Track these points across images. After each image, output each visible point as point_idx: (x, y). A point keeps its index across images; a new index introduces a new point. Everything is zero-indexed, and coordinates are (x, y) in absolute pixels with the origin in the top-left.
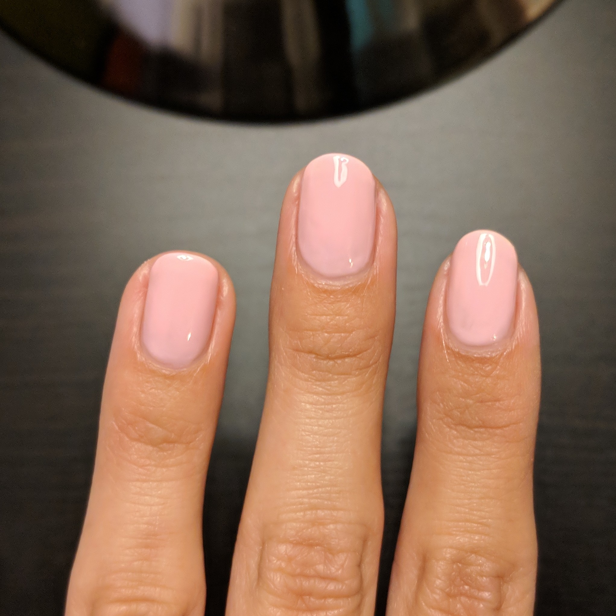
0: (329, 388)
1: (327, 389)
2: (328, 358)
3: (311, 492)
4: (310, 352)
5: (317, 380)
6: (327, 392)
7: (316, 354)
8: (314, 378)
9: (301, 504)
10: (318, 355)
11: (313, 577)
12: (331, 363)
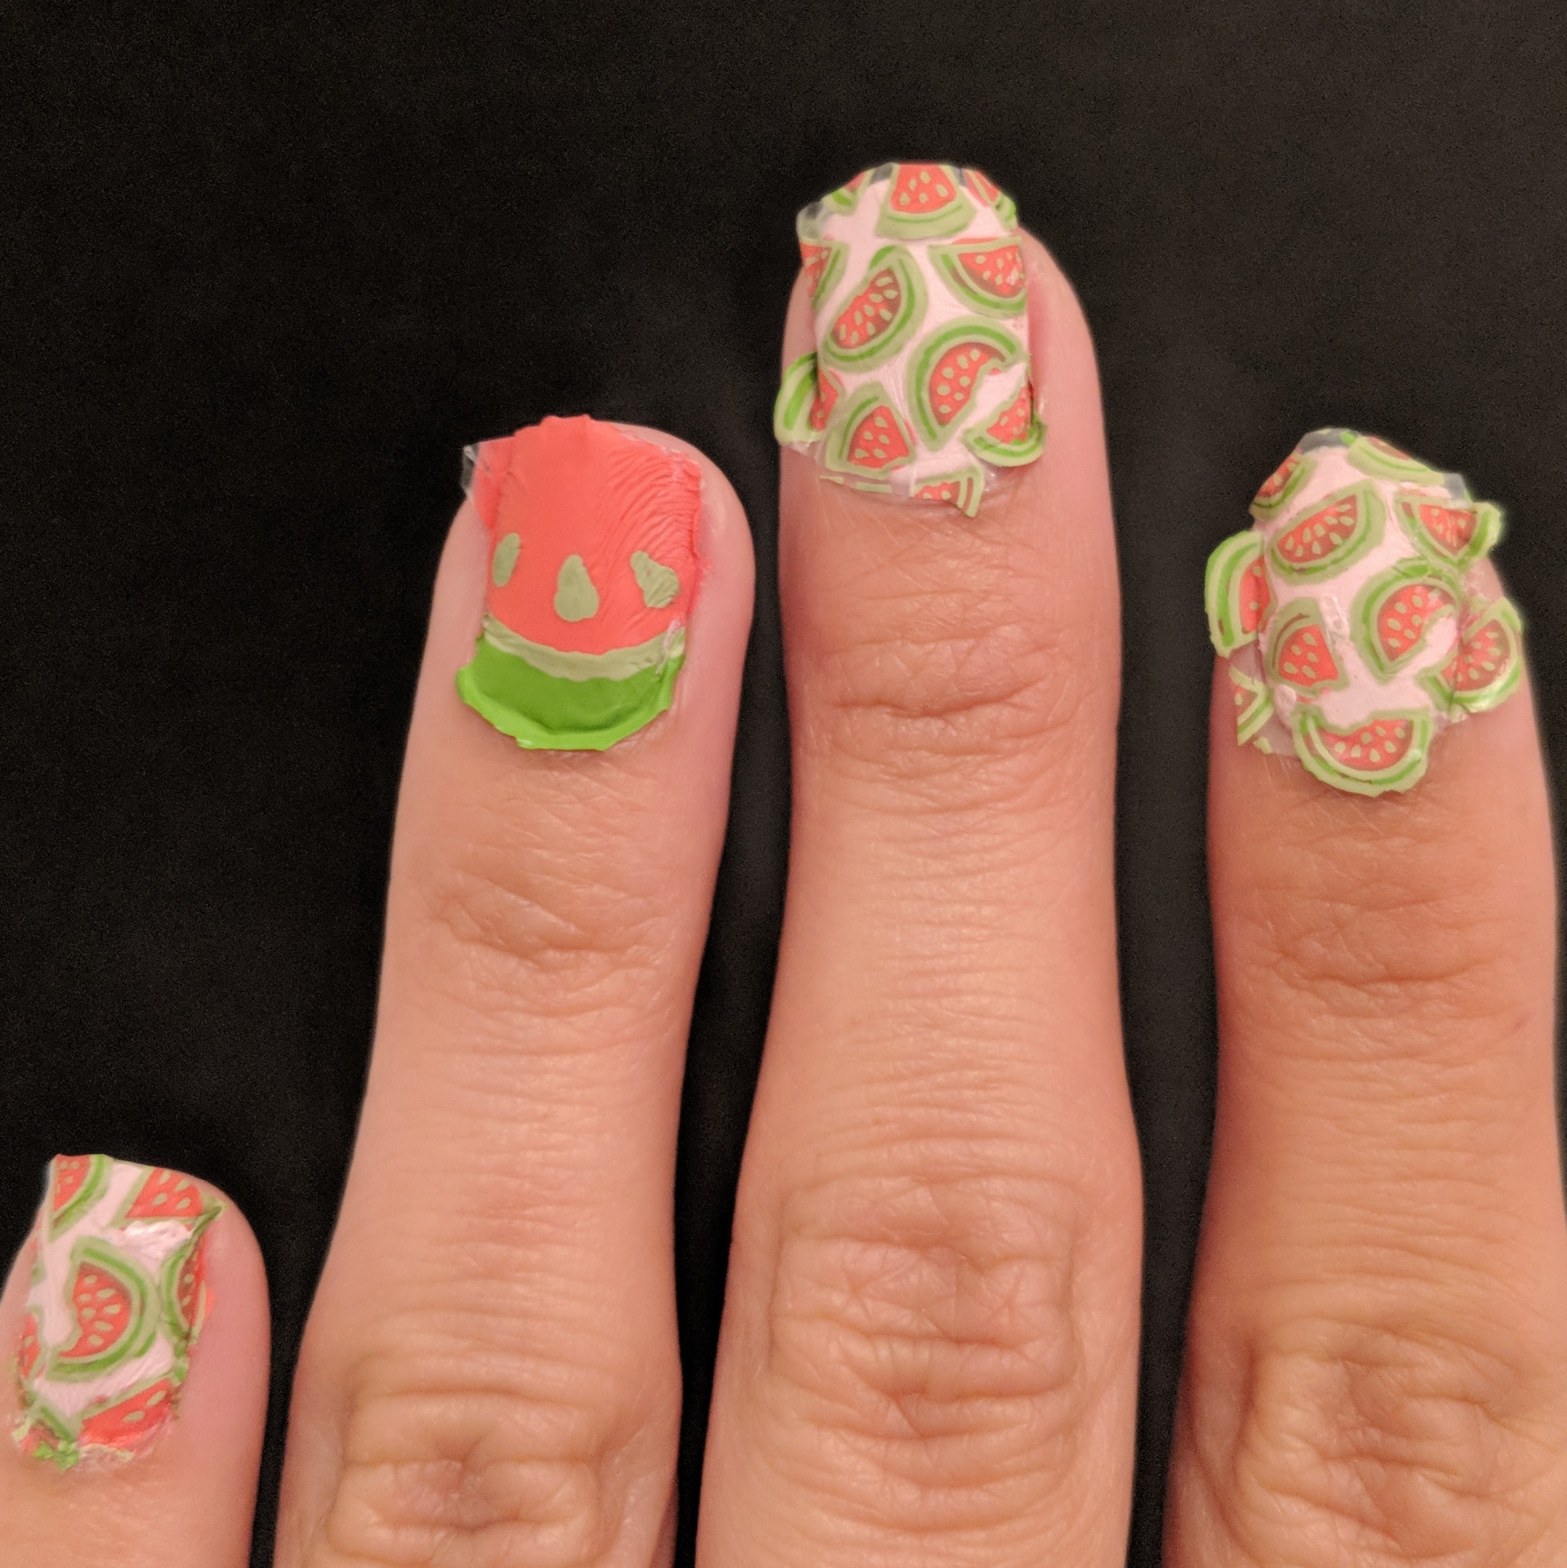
0: (935, 792)
1: (931, 797)
2: (927, 713)
3: (904, 1085)
4: (878, 702)
5: (901, 776)
6: (930, 803)
7: (894, 706)
8: (895, 771)
9: (877, 1122)
10: (899, 708)
11: (930, 1338)
12: (936, 725)
